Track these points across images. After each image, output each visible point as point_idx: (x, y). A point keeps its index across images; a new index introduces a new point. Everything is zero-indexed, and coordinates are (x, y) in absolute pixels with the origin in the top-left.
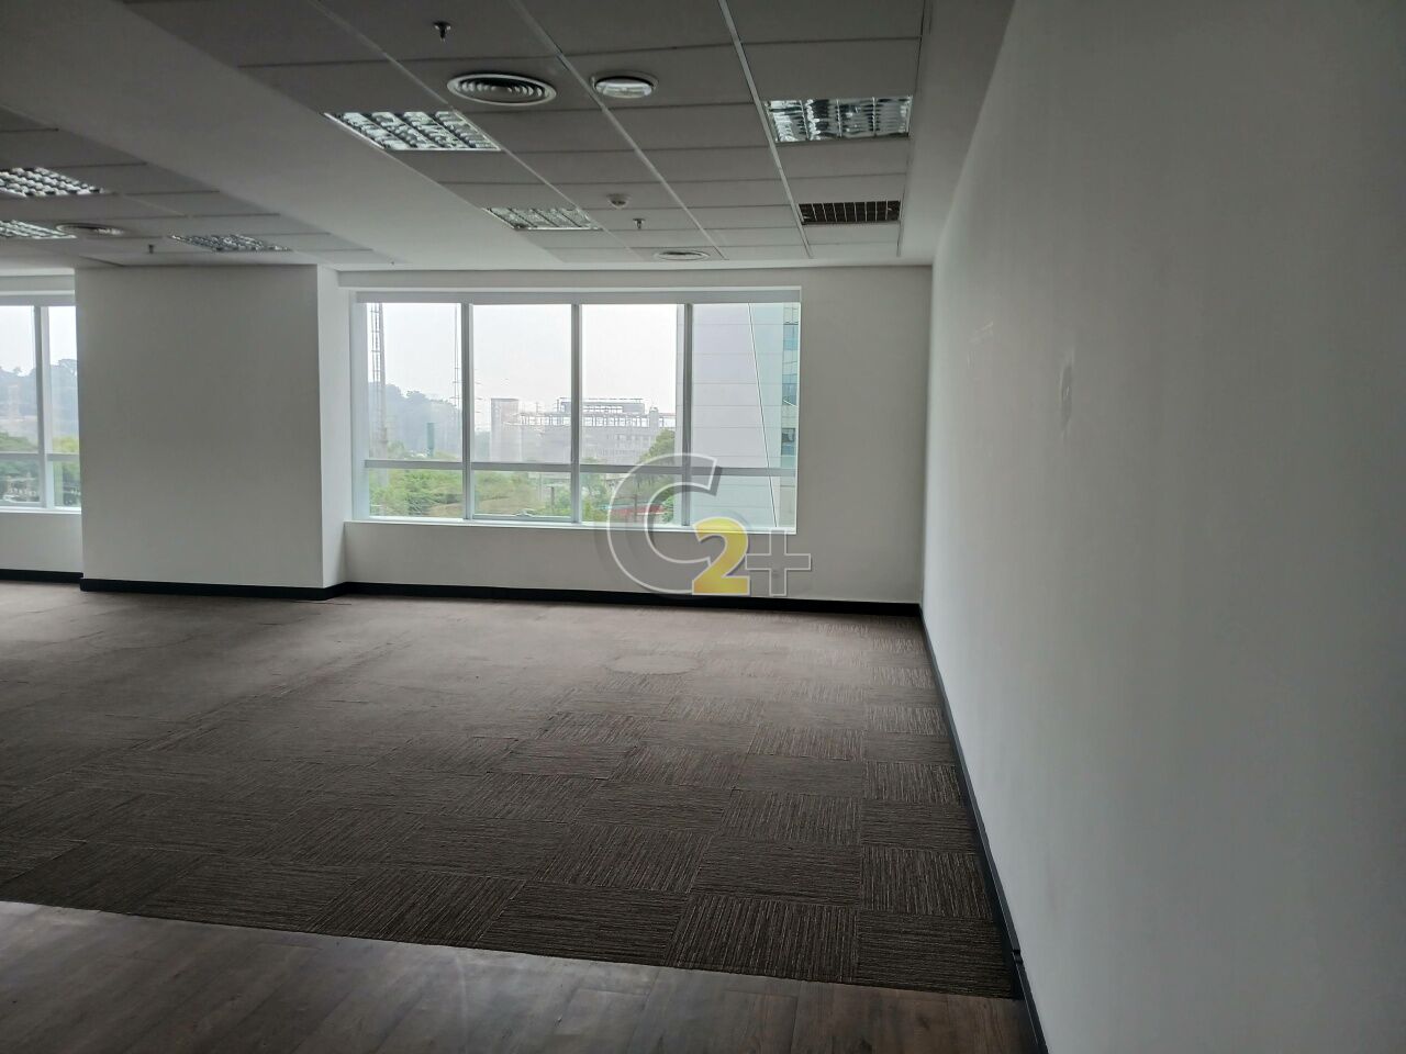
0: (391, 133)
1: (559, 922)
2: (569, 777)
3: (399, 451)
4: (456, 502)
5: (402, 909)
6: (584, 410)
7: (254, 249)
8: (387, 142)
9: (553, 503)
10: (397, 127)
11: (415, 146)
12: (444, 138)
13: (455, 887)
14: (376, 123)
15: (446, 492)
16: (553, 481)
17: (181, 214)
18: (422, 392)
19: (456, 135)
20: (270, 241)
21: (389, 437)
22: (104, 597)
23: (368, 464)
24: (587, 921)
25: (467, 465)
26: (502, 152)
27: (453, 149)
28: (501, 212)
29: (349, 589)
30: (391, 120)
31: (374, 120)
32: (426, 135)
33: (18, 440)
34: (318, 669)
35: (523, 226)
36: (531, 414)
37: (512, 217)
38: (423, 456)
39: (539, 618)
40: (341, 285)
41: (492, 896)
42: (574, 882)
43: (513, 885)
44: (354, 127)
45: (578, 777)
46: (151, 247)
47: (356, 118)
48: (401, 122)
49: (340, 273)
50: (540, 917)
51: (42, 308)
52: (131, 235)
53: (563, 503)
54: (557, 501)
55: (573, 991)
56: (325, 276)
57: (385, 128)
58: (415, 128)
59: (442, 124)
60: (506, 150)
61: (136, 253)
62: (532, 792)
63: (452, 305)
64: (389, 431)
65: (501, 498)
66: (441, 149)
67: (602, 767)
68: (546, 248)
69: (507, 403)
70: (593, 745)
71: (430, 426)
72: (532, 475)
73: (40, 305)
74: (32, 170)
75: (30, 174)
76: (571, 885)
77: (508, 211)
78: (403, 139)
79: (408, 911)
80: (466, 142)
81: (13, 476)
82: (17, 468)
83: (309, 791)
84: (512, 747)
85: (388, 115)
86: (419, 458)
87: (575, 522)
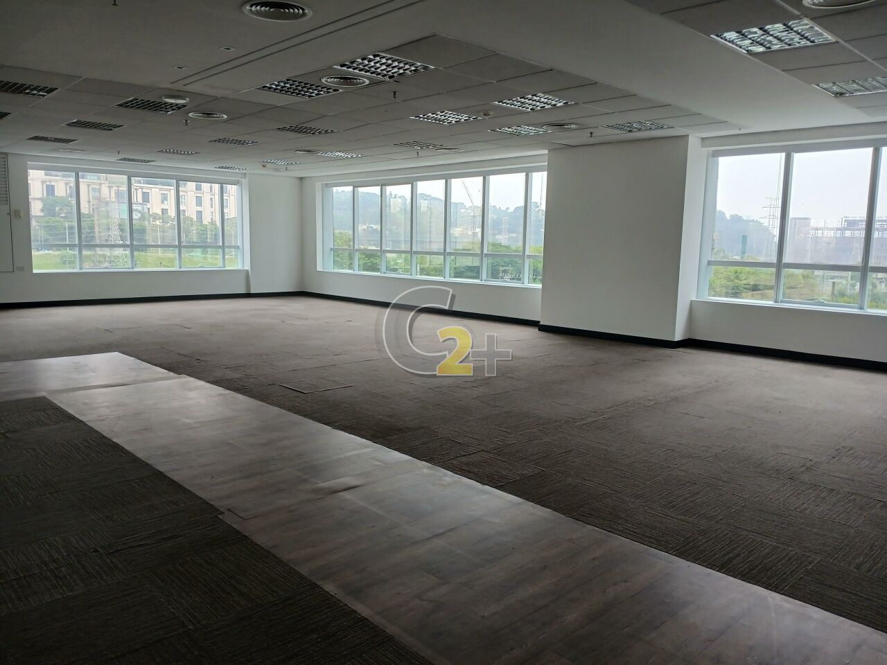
0: (754, 42)
1: (846, 594)
2: (854, 494)
3: (721, 254)
4: (759, 290)
5: (731, 555)
6: (876, 225)
7: (651, 128)
8: (749, 48)
9: (833, 294)
10: (759, 37)
11: (770, 48)
12: (792, 39)
13: (767, 550)
14: (744, 36)
15: (752, 283)
16: (833, 278)
17: (610, 111)
18: (740, 215)
19: (802, 36)
20: (661, 122)
21: (716, 246)
22: (550, 335)
23: (709, 263)
24: (870, 600)
25: (780, 265)
26: (837, 42)
27: (798, 45)
28: (825, 86)
29: (690, 343)
30: (756, 33)
31: (743, 35)
32: (779, 39)
33: (506, 247)
34: (672, 391)
35: (841, 94)
36: (821, 229)
37: (835, 88)
38: (738, 258)
39: (827, 376)
40: (702, 147)
41: (795, 562)
42: (858, 569)
43: (810, 559)
44: (729, 42)
45: (861, 495)
46: (591, 133)
47: (732, 35)
48: (763, 33)
49: (703, 139)
50: (831, 587)
51: (530, 174)
52: (582, 128)
53: (840, 294)
54: (836, 292)
55: (859, 647)
56: (693, 141)
57: (750, 39)
58: (772, 35)
59: (792, 29)
60: (840, 40)
61: (583, 137)
62: (824, 498)
63: (778, 155)
64: (716, 241)
65: (792, 288)
66: (787, 47)
67: (880, 492)
68: (858, 108)
69: (803, 221)
70: (872, 474)
71: (744, 238)
72: (817, 273)
73: (528, 172)
74: (535, 95)
75: (535, 98)
76: (855, 570)
77: (832, 84)
78: (761, 44)
79: (734, 558)
80: (808, 40)
81: (502, 266)
82: (505, 262)
83: (669, 467)
84: (809, 464)
85: (755, 30)
86: (735, 259)
87: (861, 309)
